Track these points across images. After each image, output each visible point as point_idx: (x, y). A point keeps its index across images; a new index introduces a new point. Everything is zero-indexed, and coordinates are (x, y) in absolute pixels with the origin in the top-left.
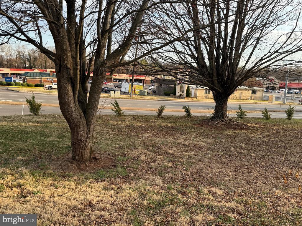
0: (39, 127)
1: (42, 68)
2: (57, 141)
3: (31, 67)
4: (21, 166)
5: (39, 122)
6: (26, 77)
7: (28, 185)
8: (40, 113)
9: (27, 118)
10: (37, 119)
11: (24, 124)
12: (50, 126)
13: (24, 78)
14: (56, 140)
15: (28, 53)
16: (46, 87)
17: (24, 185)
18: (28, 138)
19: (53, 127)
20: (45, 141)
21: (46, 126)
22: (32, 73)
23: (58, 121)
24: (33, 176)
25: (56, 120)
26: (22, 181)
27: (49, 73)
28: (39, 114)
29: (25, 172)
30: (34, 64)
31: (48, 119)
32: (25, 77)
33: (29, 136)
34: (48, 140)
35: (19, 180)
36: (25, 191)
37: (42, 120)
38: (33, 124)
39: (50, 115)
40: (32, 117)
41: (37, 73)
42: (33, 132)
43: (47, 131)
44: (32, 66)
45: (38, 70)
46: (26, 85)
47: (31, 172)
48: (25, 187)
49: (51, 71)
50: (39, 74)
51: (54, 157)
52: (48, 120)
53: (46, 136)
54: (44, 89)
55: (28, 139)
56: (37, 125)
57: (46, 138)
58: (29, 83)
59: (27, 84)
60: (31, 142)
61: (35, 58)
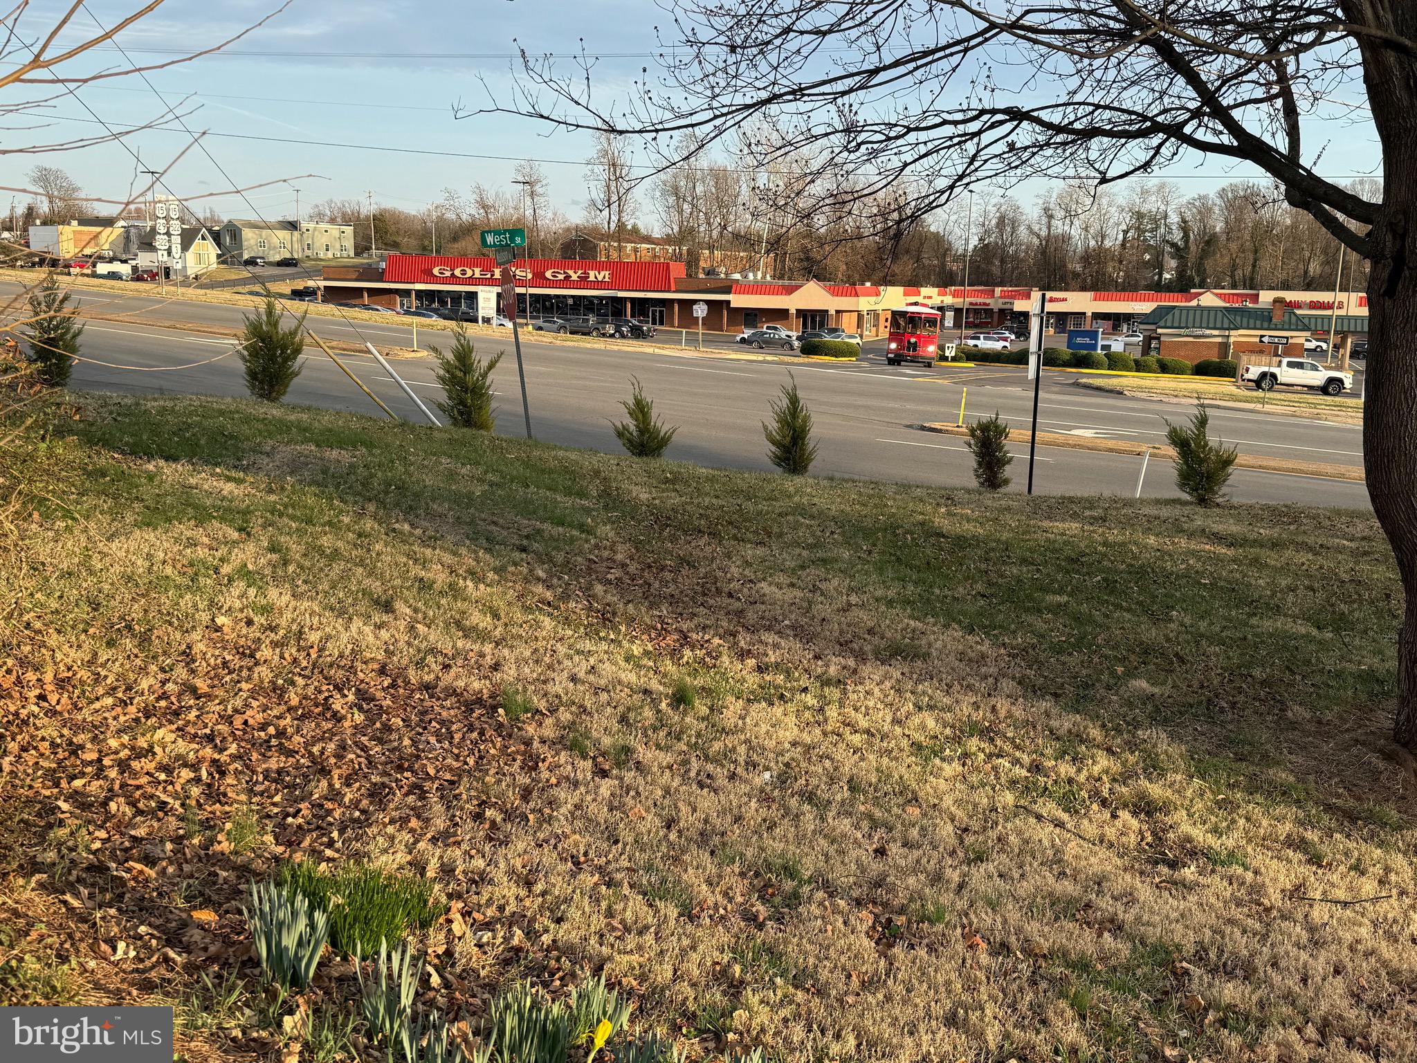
0: (1219, 559)
1: (1234, 287)
2: (1308, 638)
3: (1183, 285)
4: (1147, 722)
5: (1217, 538)
6: (1159, 331)
7: (1184, 813)
8: (1224, 495)
9: (1165, 512)
10: (1209, 521)
11: (1152, 540)
12: (1273, 563)
13: (1147, 333)
14: (1303, 631)
15: (1176, 220)
16: (1246, 376)
17: (1166, 808)
18: (1170, 602)
19: (1284, 569)
20: (1252, 627)
21: (1255, 562)
22: (1188, 309)
23: (1311, 540)
24: (1203, 779)
25: (1300, 539)
26: (1156, 790)
27: (1270, 311)
28: (1219, 500)
29: (1166, 751)
30: (1201, 270)
31: (1263, 527)
32: (1153, 327)
33: (1178, 594)
34: (1267, 625)
35: (1144, 783)
36: (1171, 835)
37: (1232, 527)
38: (1193, 546)
39: (1273, 510)
40: (1187, 510)
41: (1209, 309)
42: (1191, 577)
43: (1261, 582)
44: (1191, 279)
45: (1216, 295)
46: (1155, 366)
47: (1193, 759)
48: (1168, 820)
49: (1277, 301)
50: (1220, 314)
51: (1297, 711)
52: (1262, 531)
53: (1258, 606)
54: (1238, 387)
55: (1173, 608)
56: (1210, 551)
57: (1255, 615)
58: (1167, 358)
59: (1159, 361)
60: (1187, 621)
61: (1208, 243)
